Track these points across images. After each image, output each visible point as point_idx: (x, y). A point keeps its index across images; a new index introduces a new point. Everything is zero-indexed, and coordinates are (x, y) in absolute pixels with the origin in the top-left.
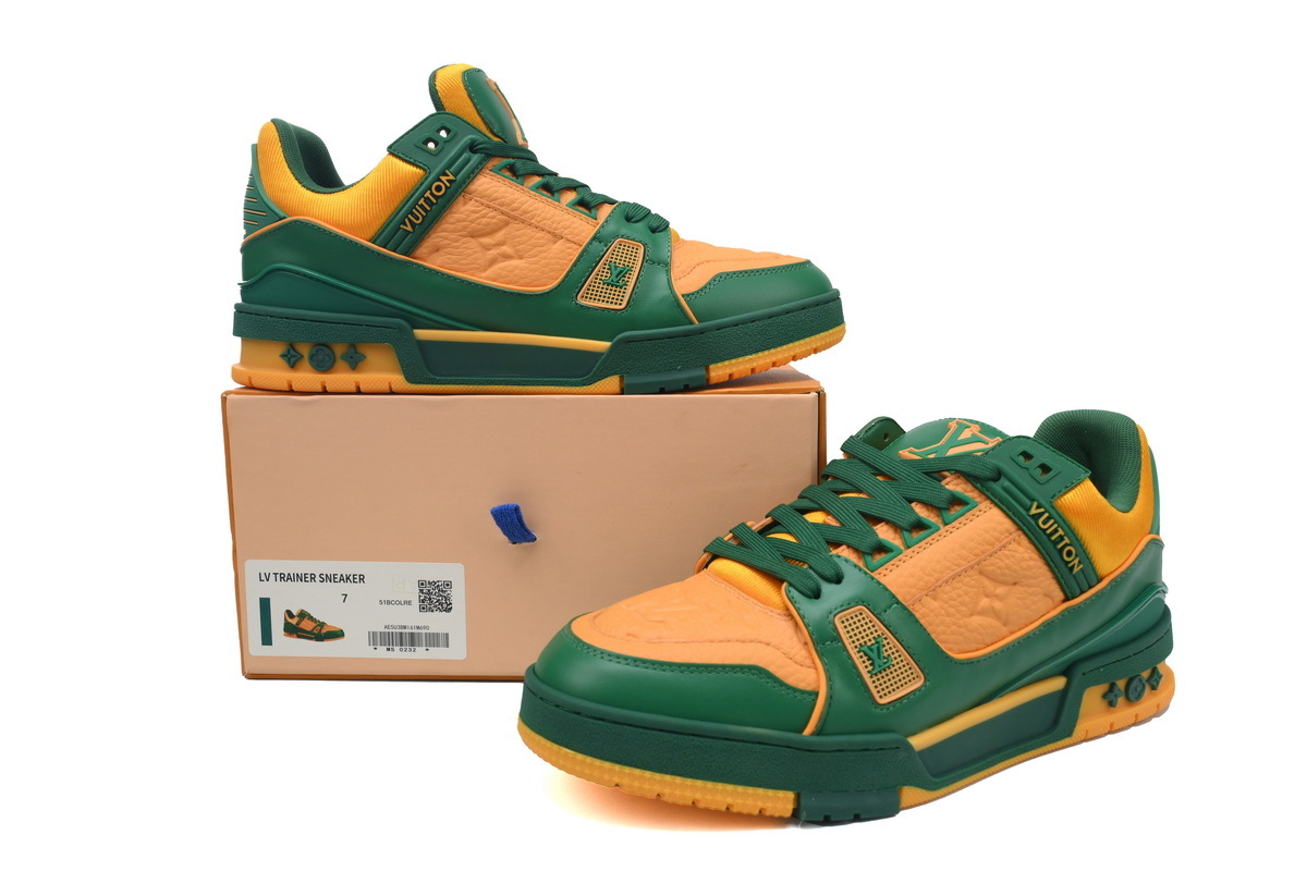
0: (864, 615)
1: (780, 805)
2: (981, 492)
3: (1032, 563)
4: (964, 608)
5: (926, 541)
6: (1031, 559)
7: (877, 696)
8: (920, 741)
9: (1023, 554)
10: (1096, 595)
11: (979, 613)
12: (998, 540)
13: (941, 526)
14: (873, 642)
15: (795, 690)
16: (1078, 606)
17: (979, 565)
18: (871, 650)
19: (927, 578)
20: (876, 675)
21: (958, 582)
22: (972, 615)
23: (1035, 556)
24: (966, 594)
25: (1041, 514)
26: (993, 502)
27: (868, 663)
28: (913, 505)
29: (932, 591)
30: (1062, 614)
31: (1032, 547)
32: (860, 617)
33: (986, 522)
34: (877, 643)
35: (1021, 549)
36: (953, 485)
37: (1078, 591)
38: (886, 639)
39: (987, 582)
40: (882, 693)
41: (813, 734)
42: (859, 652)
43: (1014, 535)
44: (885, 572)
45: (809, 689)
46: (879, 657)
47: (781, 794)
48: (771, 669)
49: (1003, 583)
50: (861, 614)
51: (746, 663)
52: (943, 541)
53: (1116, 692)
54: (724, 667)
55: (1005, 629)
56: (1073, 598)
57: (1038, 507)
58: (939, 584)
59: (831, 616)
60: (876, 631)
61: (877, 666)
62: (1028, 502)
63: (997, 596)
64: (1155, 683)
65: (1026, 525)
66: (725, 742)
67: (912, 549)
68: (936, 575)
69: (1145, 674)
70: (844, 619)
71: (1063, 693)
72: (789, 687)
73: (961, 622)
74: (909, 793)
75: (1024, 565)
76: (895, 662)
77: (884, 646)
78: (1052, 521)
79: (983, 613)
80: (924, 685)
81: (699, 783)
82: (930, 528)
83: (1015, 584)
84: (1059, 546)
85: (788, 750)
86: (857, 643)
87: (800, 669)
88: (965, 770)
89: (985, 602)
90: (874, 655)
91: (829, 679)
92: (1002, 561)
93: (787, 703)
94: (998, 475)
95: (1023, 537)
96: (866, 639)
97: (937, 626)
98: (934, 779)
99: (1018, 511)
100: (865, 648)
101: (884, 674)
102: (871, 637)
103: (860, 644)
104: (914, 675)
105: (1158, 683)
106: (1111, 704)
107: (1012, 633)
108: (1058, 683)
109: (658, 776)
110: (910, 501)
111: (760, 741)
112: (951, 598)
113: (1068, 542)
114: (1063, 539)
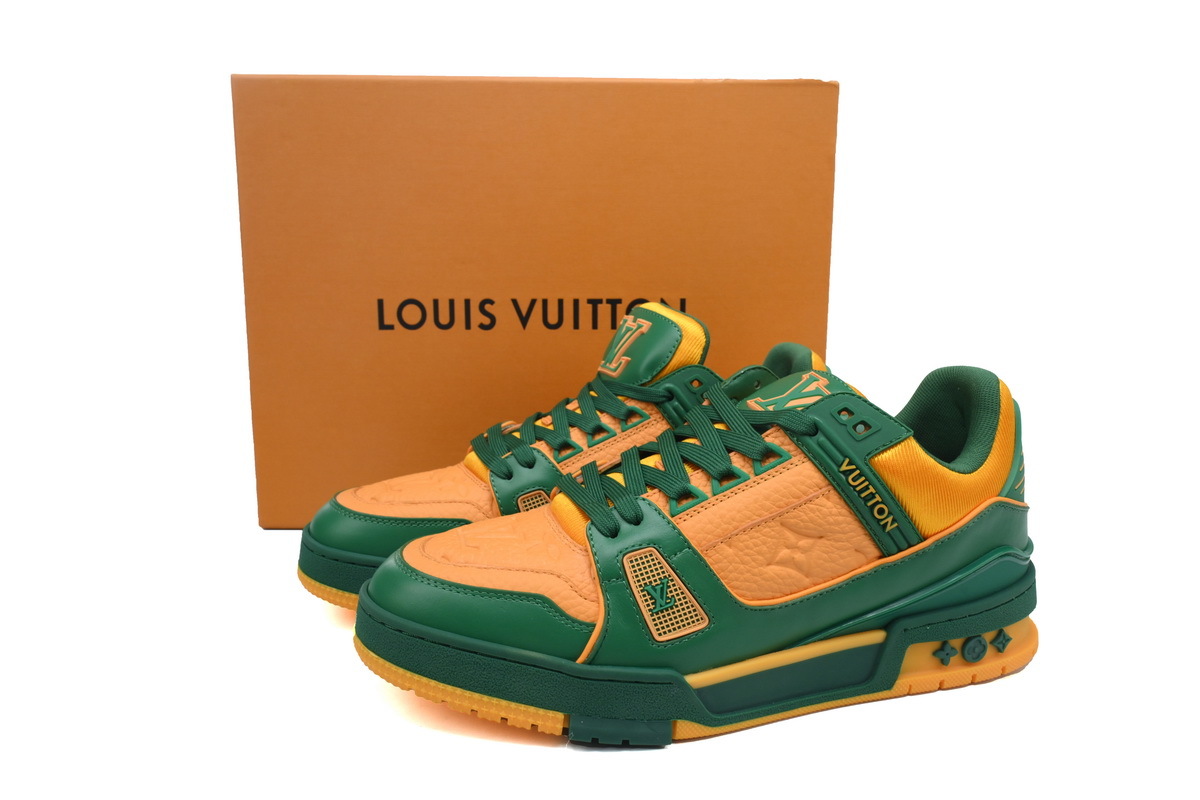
0: (654, 557)
1: (549, 724)
2: (797, 445)
3: (841, 518)
4: (760, 558)
5: (731, 490)
6: (840, 514)
7: (655, 634)
8: (695, 680)
9: (831, 508)
10: (917, 554)
11: (778, 563)
12: (805, 493)
13: (752, 476)
14: (659, 582)
15: (574, 621)
16: (895, 565)
17: (780, 516)
18: (655, 590)
19: (726, 526)
20: (657, 613)
21: (757, 532)
22: (769, 564)
23: (845, 511)
24: (764, 543)
25: (853, 471)
26: (806, 456)
27: (650, 602)
28: (731, 454)
29: (728, 539)
30: (876, 571)
31: (842, 503)
32: (649, 558)
33: (798, 474)
34: (663, 584)
35: (829, 504)
36: (773, 438)
37: (895, 549)
38: (672, 580)
39: (789, 534)
40: (661, 631)
41: (584, 663)
42: (642, 591)
43: (824, 489)
44: (686, 517)
45: (588, 621)
46: (662, 598)
47: (551, 713)
48: (555, 600)
49: (808, 536)
50: (651, 555)
51: (533, 592)
52: (749, 492)
53: (947, 649)
54: (512, 594)
55: (808, 580)
56: (889, 555)
57: (849, 464)
58: (736, 532)
59: (621, 556)
60: (663, 572)
61: (658, 605)
62: (841, 458)
63: (798, 548)
64: (1001, 646)
65: (837, 482)
66: (502, 662)
67: (717, 497)
68: (735, 524)
69: (988, 636)
70: (633, 559)
71: (880, 648)
72: (568, 618)
73: (756, 570)
74: (683, 727)
75: (831, 519)
76: (678, 603)
77: (669, 587)
78: (863, 478)
79: (782, 563)
80: (708, 627)
81: (477, 696)
82: (739, 477)
83: (821, 537)
84: (870, 504)
85: (560, 675)
86: (642, 583)
87: (585, 603)
88: (754, 711)
89: (784, 553)
90: (657, 595)
91: (607, 613)
92: (806, 514)
93: (567, 631)
94: (815, 429)
95: (832, 492)
96: (652, 579)
97: (731, 572)
98: (714, 716)
99: (829, 466)
100: (649, 588)
101: (665, 613)
102: (657, 577)
103: (645, 584)
104: (699, 617)
105: (1004, 647)
106: (944, 662)
107: (815, 585)
108: (877, 637)
109: (441, 686)
110: (730, 451)
111: (534, 664)
112: (747, 547)
113: (880, 500)
114: (874, 497)
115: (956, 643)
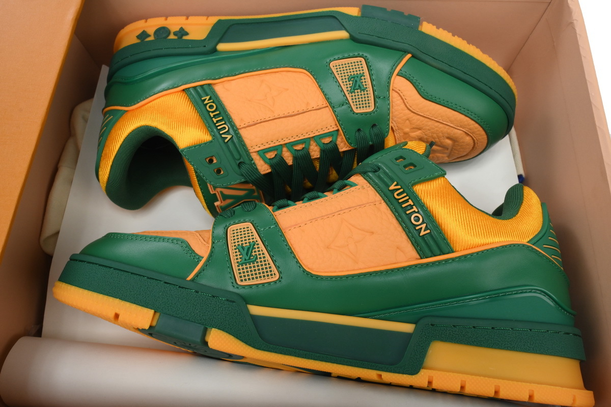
18: (359, 86)
61: (359, 77)
70: (235, 229)
71: (222, 40)
78: (219, 128)
86: (237, 244)
101: (248, 266)
113: (211, 113)
114: (214, 116)
115: (172, 37)
